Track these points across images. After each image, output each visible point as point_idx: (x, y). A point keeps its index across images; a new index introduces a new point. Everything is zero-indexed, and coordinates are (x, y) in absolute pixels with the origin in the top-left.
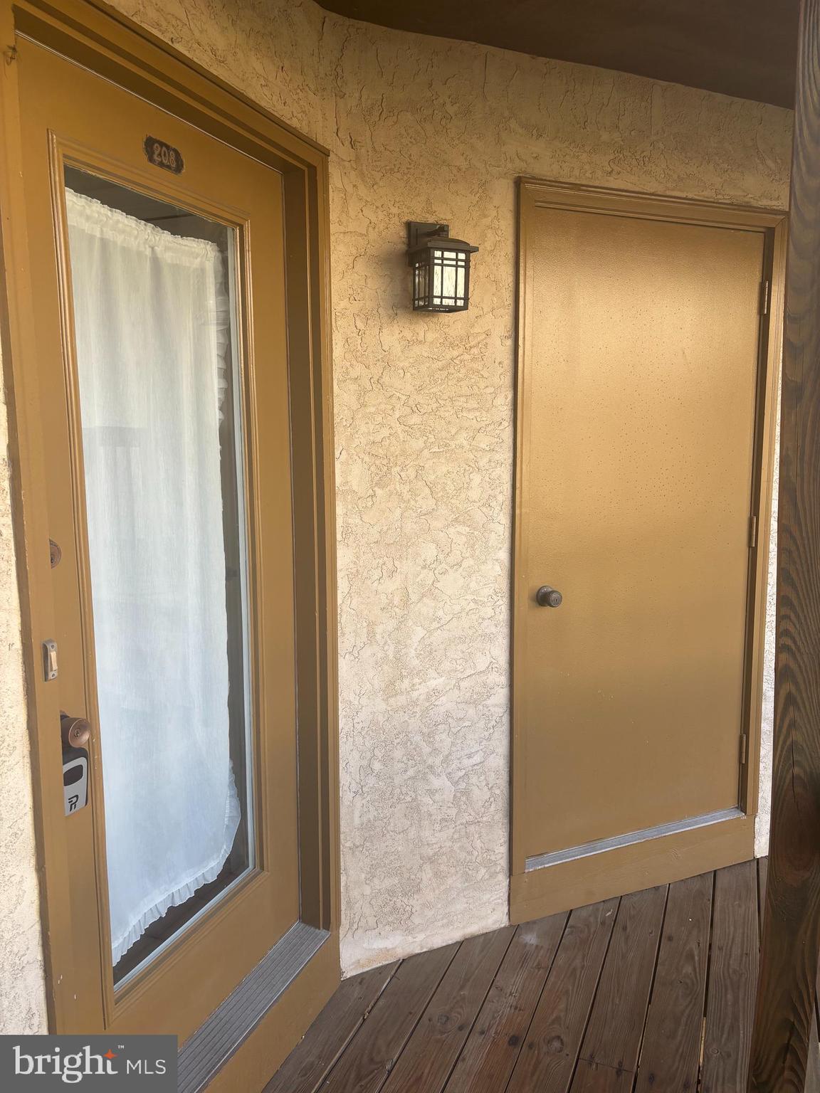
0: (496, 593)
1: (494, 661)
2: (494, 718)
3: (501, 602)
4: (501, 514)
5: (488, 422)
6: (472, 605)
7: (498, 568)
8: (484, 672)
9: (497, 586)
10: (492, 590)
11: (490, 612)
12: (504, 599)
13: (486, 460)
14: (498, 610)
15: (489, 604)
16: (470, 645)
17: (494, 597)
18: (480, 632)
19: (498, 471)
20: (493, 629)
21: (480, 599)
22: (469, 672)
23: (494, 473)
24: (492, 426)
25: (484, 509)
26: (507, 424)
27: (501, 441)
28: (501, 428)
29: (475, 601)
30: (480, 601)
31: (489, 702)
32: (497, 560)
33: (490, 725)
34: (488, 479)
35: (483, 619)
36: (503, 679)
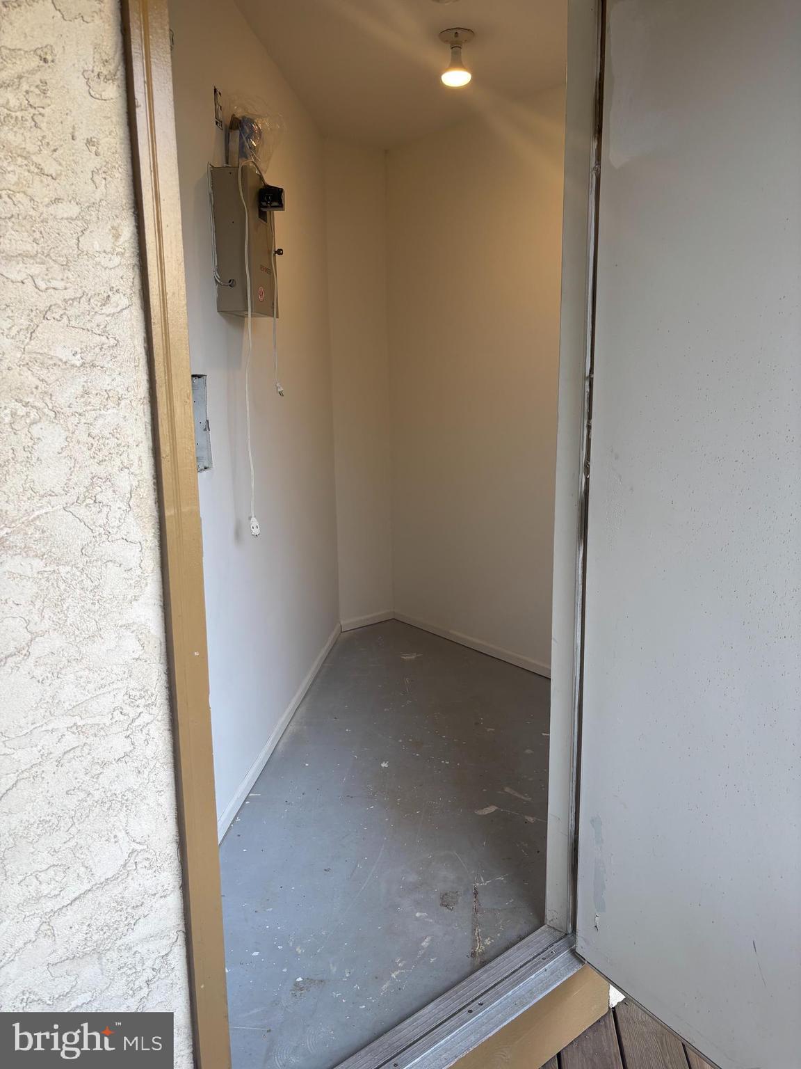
0: (132, 701)
1: (139, 847)
2: (149, 963)
3: (146, 718)
4: (130, 519)
5: (69, 294)
6: (71, 740)
7: (131, 643)
8: (115, 878)
9: (133, 684)
10: (120, 697)
11: (119, 744)
12: (155, 710)
13: (75, 389)
14: (139, 738)
15: (115, 729)
16: (73, 830)
17: (127, 709)
18: (97, 795)
19: (111, 415)
20: (132, 780)
21: (90, 721)
22: (74, 890)
23: (100, 422)
24: (84, 304)
25: (82, 511)
26: (124, 302)
27: (112, 342)
28: (108, 309)
29: (76, 729)
30: (92, 726)
31: (131, 938)
32: (127, 626)
33: (141, 981)
34: (84, 438)
35: (104, 764)
36: (169, 877)
